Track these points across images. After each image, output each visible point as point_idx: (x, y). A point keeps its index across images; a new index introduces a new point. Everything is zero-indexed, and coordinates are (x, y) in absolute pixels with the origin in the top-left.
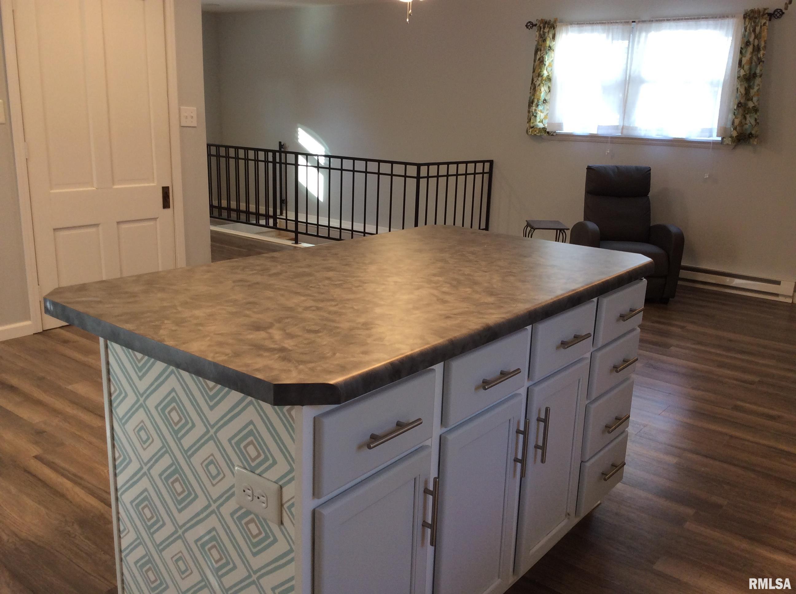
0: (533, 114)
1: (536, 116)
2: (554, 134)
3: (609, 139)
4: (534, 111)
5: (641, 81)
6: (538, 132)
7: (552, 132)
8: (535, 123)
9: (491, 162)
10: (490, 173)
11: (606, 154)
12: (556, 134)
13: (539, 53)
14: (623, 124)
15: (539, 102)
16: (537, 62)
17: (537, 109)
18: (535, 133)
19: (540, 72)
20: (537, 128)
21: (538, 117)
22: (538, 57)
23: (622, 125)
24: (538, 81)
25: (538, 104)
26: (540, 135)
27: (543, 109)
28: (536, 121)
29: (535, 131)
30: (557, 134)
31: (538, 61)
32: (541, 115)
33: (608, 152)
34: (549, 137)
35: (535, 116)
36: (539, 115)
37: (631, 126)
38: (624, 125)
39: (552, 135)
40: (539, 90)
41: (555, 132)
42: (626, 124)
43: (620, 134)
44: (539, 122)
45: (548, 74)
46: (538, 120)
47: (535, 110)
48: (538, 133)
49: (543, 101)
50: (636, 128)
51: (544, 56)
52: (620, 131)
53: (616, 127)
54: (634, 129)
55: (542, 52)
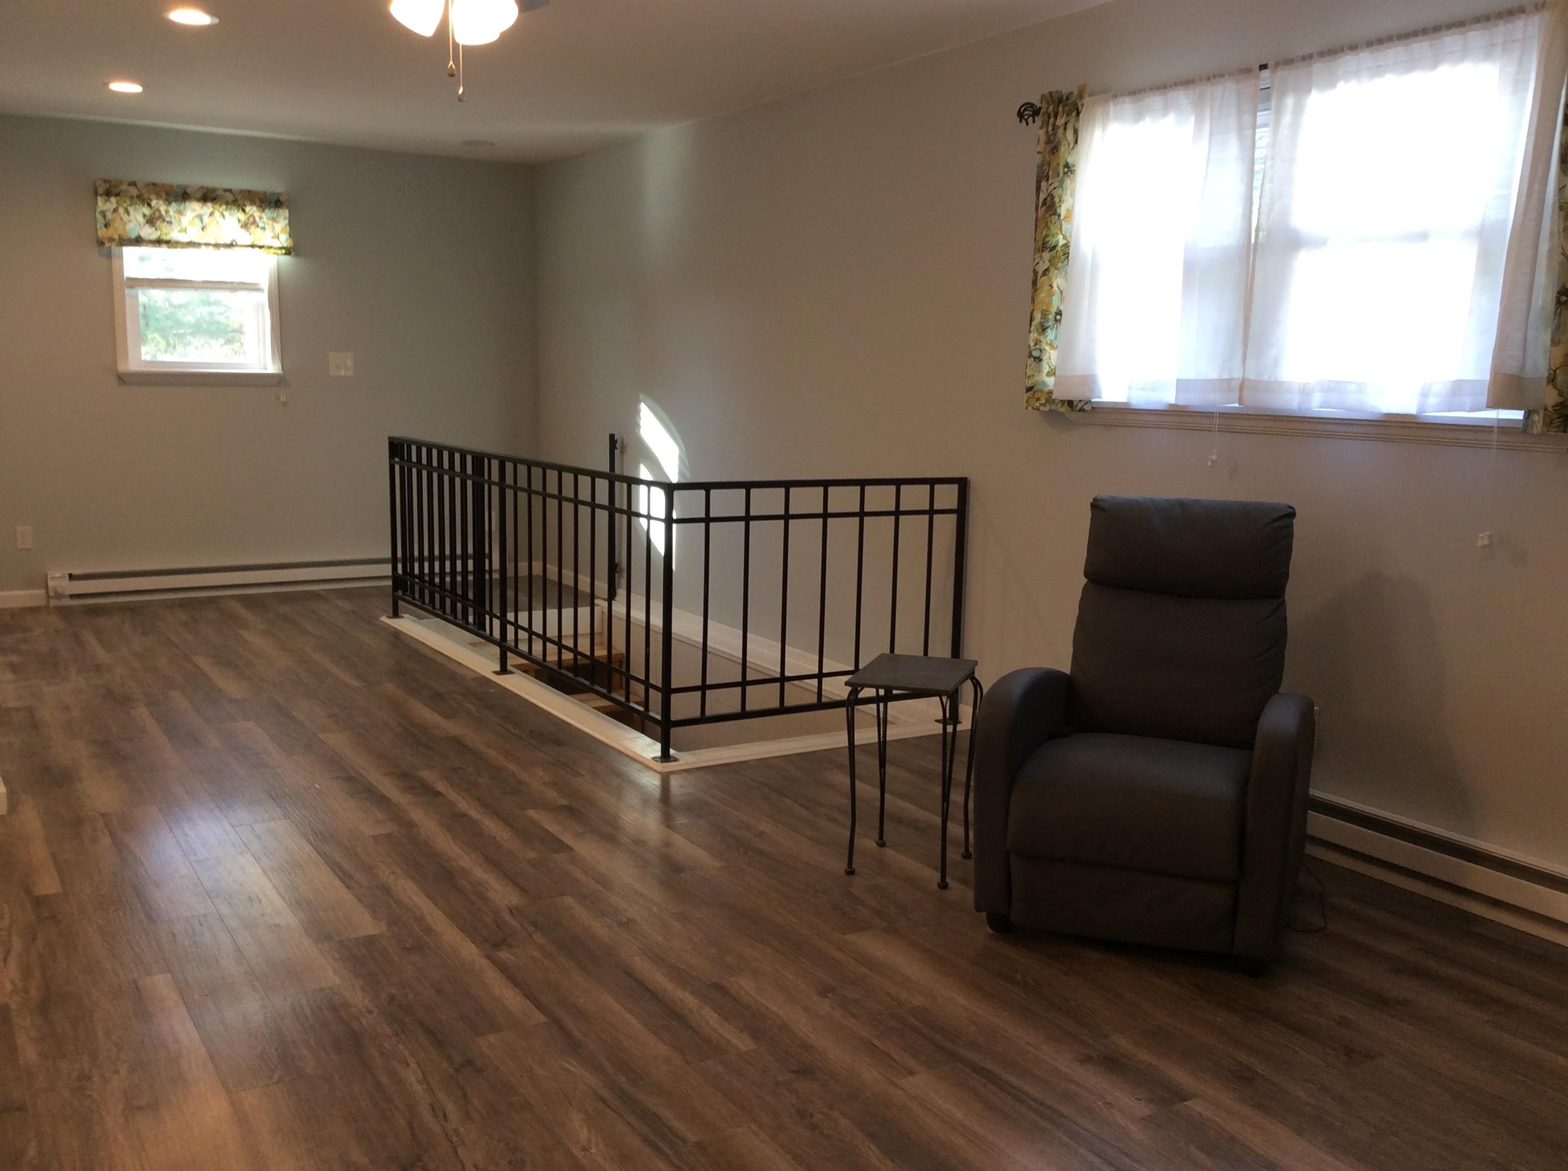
0: (1030, 353)
1: (1039, 359)
2: (1086, 407)
3: (1216, 421)
4: (1032, 344)
5: (1294, 242)
6: (1044, 401)
7: (1080, 401)
8: (1036, 378)
9: (963, 484)
10: (961, 512)
11: (1210, 463)
12: (1093, 408)
13: (1043, 184)
14: (1244, 374)
15: (1048, 321)
16: (1041, 210)
17: (1042, 338)
18: (1037, 404)
19: (1046, 236)
20: (1041, 391)
21: (1046, 361)
22: (1042, 197)
23: (1241, 378)
24: (1041, 262)
25: (1046, 324)
26: (1050, 410)
27: (1056, 338)
28: (1040, 371)
29: (1038, 399)
30: (1094, 406)
31: (1042, 207)
32: (1051, 357)
33: (1214, 457)
34: (1073, 416)
35: (1035, 358)
36: (1048, 355)
37: (1266, 378)
38: (1246, 377)
39: (1082, 410)
40: (1047, 287)
41: (1088, 402)
42: (1251, 376)
43: (1237, 405)
44: (1048, 374)
45: (1065, 242)
46: (1046, 369)
47: (1037, 342)
48: (1044, 405)
49: (1055, 317)
50: (1280, 384)
51: (1055, 193)
52: (1236, 395)
53: (1224, 384)
54: (1273, 386)
55: (1050, 182)
